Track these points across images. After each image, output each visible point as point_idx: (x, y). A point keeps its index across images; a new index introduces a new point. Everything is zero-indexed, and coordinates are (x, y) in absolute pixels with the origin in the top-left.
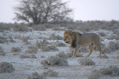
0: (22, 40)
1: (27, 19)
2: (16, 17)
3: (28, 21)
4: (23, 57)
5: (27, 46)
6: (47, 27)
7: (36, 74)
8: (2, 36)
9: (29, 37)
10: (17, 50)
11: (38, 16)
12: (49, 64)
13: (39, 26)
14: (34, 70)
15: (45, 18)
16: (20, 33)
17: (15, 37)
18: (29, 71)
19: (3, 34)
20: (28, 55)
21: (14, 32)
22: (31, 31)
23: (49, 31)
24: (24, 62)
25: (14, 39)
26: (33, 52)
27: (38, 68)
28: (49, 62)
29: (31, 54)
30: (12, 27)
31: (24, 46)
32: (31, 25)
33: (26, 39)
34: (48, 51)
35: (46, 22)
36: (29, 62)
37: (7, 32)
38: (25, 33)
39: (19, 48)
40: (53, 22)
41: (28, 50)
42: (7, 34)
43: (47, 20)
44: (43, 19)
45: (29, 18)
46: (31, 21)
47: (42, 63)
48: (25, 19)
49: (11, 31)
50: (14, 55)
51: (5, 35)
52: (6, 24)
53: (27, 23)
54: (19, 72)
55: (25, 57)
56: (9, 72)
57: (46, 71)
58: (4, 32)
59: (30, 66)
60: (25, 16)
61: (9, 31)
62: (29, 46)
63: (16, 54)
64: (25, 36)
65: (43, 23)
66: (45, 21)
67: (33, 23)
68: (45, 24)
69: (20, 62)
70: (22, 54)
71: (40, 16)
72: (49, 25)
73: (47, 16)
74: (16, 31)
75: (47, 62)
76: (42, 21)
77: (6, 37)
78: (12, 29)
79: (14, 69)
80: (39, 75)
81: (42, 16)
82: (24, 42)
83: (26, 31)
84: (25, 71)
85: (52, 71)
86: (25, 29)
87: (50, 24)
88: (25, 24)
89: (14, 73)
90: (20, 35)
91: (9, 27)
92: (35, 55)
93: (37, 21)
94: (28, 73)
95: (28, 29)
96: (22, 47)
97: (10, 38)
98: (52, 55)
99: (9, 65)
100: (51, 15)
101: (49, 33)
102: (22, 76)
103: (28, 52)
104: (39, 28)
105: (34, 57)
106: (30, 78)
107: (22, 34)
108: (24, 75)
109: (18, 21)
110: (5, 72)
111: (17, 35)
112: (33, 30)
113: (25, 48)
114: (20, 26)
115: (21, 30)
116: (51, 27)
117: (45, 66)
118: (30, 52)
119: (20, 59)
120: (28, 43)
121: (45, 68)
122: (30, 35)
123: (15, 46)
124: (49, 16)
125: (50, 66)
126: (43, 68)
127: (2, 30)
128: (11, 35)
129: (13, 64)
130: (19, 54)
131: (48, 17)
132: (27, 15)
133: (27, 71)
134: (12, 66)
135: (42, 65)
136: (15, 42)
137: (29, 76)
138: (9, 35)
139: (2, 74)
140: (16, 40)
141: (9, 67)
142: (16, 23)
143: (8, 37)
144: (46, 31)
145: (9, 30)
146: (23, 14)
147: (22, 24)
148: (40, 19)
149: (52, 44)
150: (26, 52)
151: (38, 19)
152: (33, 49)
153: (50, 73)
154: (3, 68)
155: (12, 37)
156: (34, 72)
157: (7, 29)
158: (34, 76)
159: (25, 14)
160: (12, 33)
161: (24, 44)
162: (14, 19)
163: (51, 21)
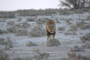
0: (66, 21)
1: (69, 5)
2: (61, 4)
3: (70, 7)
4: (67, 34)
5: (69, 26)
6: (84, 11)
7: (77, 47)
8: (51, 19)
9: (71, 19)
10: (62, 29)
11: (77, 3)
12: (87, 39)
13: (78, 10)
14: (75, 44)
15: (83, 4)
16: (64, 16)
17: (60, 19)
18: (71, 45)
19: (51, 17)
20: (70, 32)
21: (60, 15)
22: (72, 14)
23: (86, 14)
24: (68, 38)
25: (59, 21)
26: (74, 30)
27: (78, 42)
28: (86, 38)
29: (72, 32)
30: (58, 12)
31: (67, 26)
32: (72, 10)
33: (69, 20)
34: (85, 29)
35: (84, 8)
36: (71, 38)
37: (54, 16)
38: (68, 16)
39: (63, 28)
40: (89, 7)
41: (70, 29)
42: (54, 17)
43: (84, 6)
44: (81, 5)
45: (70, 4)
46: (72, 6)
47: (81, 39)
48: (67, 5)
49: (57, 15)
50: (60, 32)
51: (52, 18)
52: (53, 10)
53: (69, 8)
54: (63, 46)
55: (68, 34)
56: (56, 45)
57: (84, 44)
58: (52, 15)
59: (72, 41)
60: (67, 3)
61: (55, 15)
62: (71, 25)
63: (61, 32)
64: (68, 18)
65: (81, 8)
66: (83, 6)
67: (74, 8)
68: (83, 9)
69: (64, 38)
70: (65, 32)
71: (79, 3)
72: (85, 9)
73: (84, 2)
74: (60, 14)
75: (84, 38)
76: (80, 7)
77: (54, 19)
78: (58, 13)
79: (60, 43)
80: (79, 48)
81: (81, 3)
82: (67, 23)
83: (68, 14)
84: (68, 45)
85: (89, 44)
86: (67, 13)
87: (87, 9)
88: (68, 9)
89: (60, 46)
90: (64, 17)
91: (56, 11)
92: (76, 32)
93: (76, 7)
94: (71, 46)
95: (70, 13)
96: (65, 27)
97: (57, 20)
98: (88, 32)
99: (56, 40)
100: (87, 2)
101: (86, 15)
102: (66, 48)
103: (70, 30)
104: (78, 12)
105: (75, 34)
106: (72, 50)
107: (66, 17)
108: (67, 48)
109: (62, 7)
110: (54, 45)
111: (61, 18)
112: (73, 14)
113: (68, 27)
114: (64, 11)
115: (64, 14)
116: (87, 11)
117: (83, 40)
118: (72, 30)
119: (65, 36)
120: (70, 24)
121: (84, 42)
122: (72, 17)
123: (60, 26)
124: (86, 2)
125: (87, 40)
126: (82, 42)
127: (50, 14)
128: (57, 18)
129: (59, 40)
130: (64, 32)
131: (85, 4)
132: (69, 2)
133: (70, 45)
134: (58, 41)
135: (81, 40)
136: (60, 23)
137: (71, 48)
138: (55, 18)
139: (51, 47)
140: (61, 21)
141: (56, 42)
142: (60, 8)
143: (55, 19)
144: (84, 14)
145: (56, 13)
146: (66, 1)
147: (65, 9)
148: (79, 5)
149: (88, 24)
150: (69, 30)
151: (77, 5)
152: (74, 28)
153: (88, 46)
154: (52, 43)
155: (58, 19)
156: (75, 45)
157: (54, 13)
158: (75, 48)
159: (68, 1)
160: (58, 16)
161: (67, 24)
162: (60, 5)
163: (88, 7)
